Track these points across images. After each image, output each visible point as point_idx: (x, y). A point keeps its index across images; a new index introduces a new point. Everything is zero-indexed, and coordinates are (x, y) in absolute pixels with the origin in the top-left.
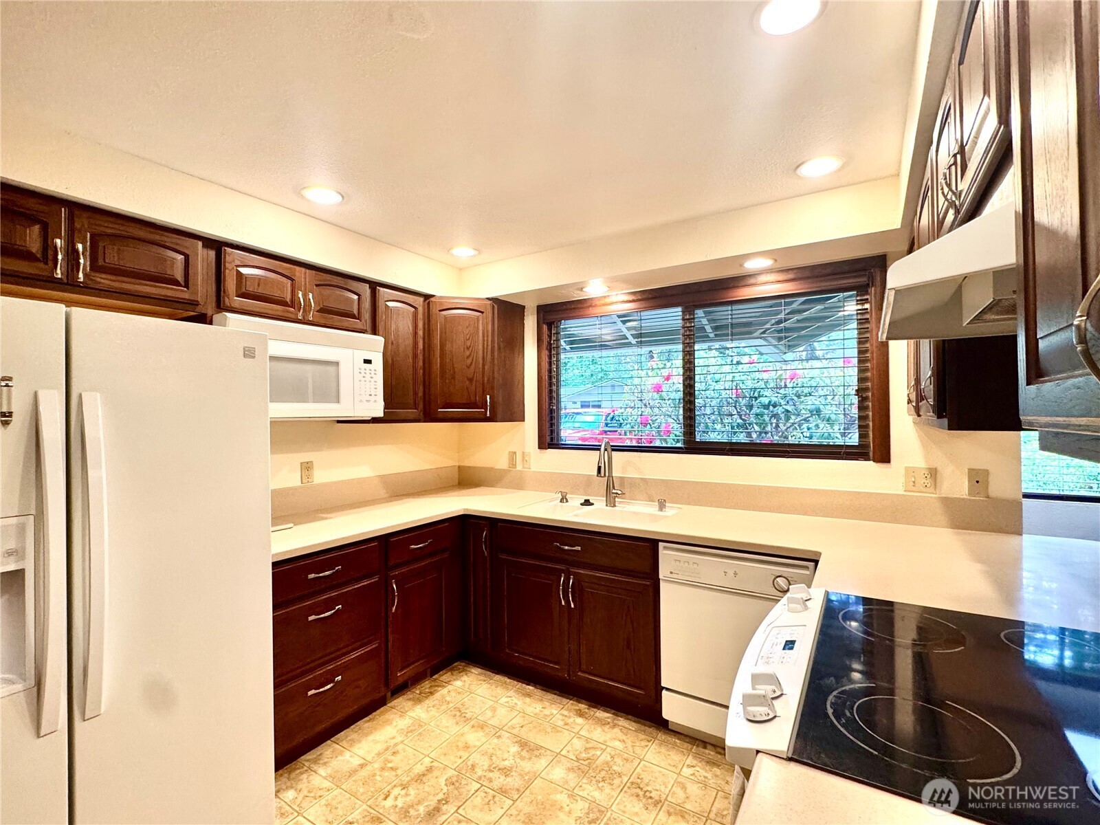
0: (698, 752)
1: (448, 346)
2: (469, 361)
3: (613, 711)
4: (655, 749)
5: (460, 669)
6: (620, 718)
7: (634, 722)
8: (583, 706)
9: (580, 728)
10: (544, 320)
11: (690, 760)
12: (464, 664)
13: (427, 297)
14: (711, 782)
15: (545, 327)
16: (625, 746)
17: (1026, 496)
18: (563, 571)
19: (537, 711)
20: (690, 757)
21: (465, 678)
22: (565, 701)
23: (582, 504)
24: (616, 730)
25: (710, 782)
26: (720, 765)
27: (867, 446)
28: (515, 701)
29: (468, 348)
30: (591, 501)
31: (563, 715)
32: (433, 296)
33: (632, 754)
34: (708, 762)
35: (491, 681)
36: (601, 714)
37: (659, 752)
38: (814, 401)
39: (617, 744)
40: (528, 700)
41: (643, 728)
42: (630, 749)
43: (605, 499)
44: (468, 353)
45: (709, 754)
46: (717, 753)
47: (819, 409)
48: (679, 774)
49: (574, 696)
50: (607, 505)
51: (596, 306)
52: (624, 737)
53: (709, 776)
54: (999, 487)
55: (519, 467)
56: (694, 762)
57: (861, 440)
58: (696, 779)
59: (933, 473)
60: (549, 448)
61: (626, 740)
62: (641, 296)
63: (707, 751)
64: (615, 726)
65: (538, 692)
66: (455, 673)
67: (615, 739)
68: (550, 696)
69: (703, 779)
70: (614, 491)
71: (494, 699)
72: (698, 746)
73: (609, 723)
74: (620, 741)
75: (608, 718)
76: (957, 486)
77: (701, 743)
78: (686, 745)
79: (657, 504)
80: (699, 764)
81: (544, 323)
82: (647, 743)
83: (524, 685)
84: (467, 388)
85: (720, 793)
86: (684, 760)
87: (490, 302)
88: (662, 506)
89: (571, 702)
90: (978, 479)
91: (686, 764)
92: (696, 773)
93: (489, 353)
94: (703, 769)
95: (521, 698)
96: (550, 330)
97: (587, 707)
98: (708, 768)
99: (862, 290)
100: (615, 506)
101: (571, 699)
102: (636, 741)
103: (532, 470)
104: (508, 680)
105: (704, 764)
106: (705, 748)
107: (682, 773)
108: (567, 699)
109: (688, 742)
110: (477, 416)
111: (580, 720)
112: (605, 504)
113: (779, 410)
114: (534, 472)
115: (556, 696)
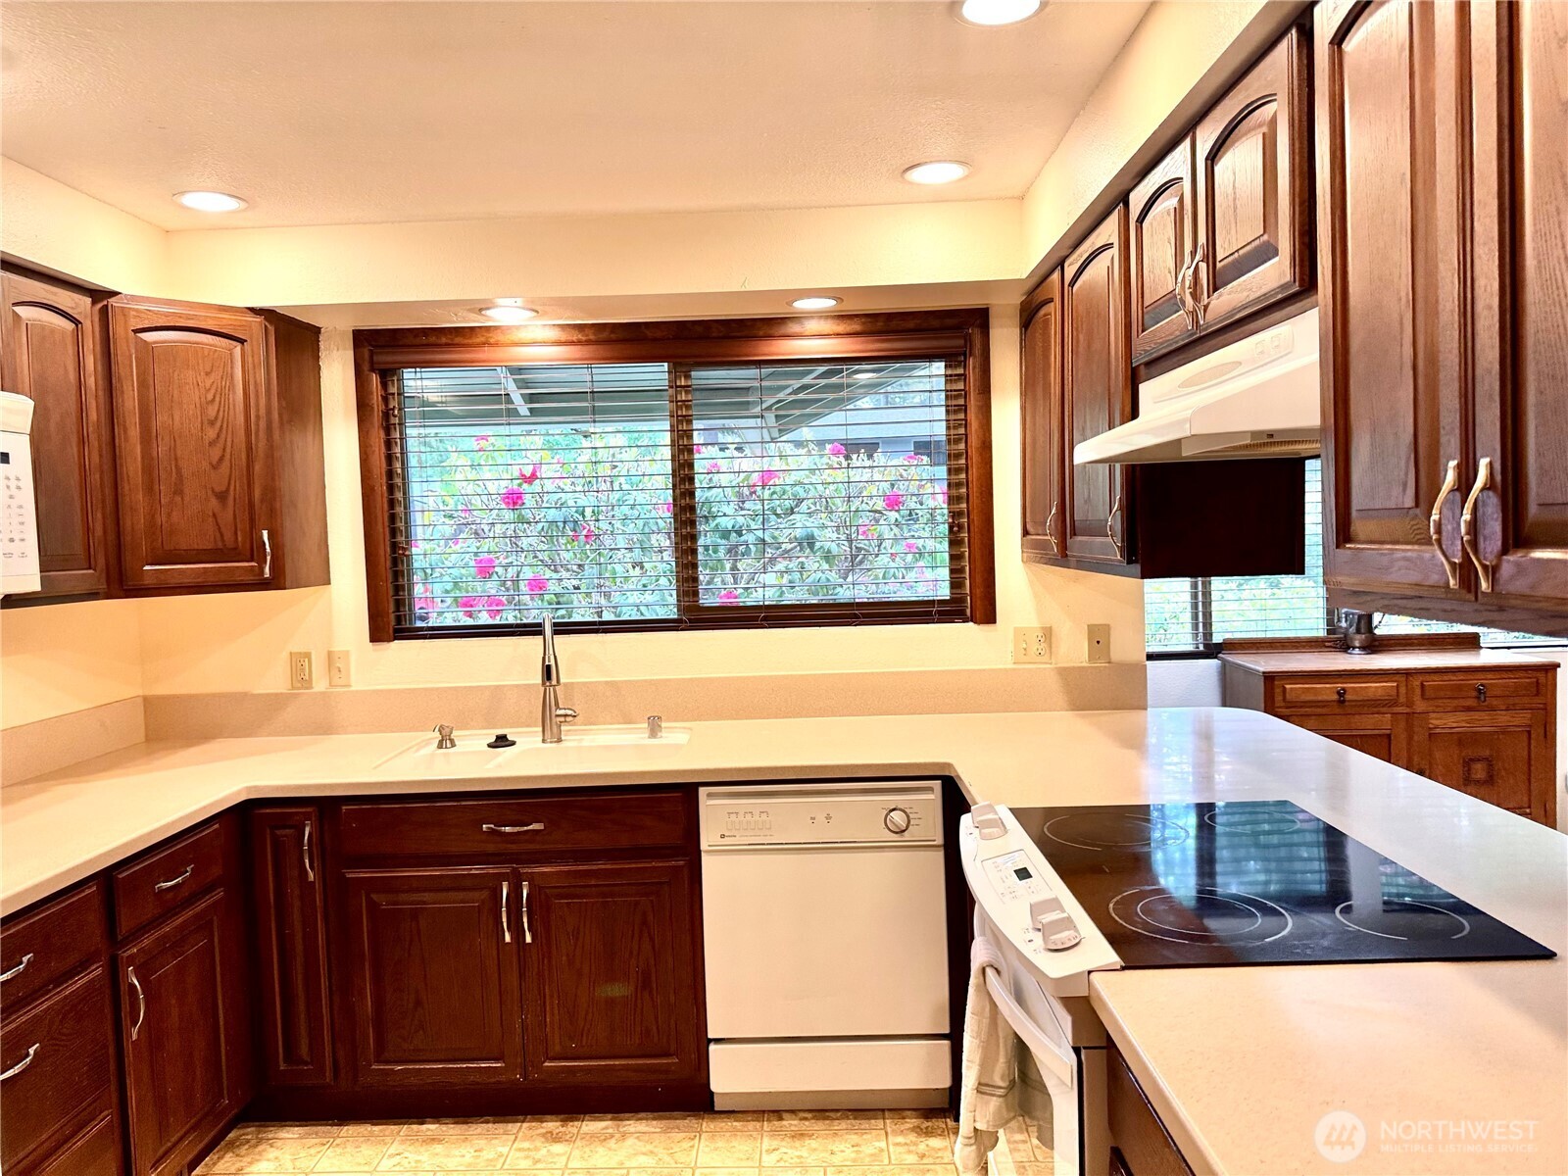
0: (773, 1128)
1: (161, 419)
2: (216, 453)
3: (610, 1116)
4: (707, 1146)
5: (248, 1141)
6: (628, 1122)
7: (654, 1119)
8: (552, 1125)
9: (565, 1158)
10: (372, 362)
11: (767, 1143)
12: (253, 1129)
13: (98, 295)
14: (811, 1160)
15: (375, 379)
16: (656, 1158)
17: (1151, 657)
18: (502, 877)
19: (468, 1159)
20: (766, 1140)
21: (272, 1153)
22: (513, 1127)
23: (490, 746)
24: (630, 1141)
25: (809, 1160)
26: (813, 1134)
27: (962, 600)
28: (413, 1157)
29: (212, 423)
30: (510, 738)
31: (520, 1150)
32: (114, 294)
33: (674, 1165)
34: (793, 1137)
35: (338, 1141)
36: (591, 1126)
37: (716, 1149)
38: (805, 523)
39: (643, 1160)
40: (438, 1148)
41: (672, 1123)
42: (667, 1158)
43: (540, 729)
44: (211, 433)
45: (791, 1125)
46: (801, 1119)
47: (813, 537)
48: (760, 1166)
49: (526, 1115)
50: (544, 741)
51: (497, 344)
52: (649, 1147)
53: (805, 1154)
54: (1125, 649)
55: (320, 685)
56: (775, 1143)
57: (955, 591)
58: (787, 1164)
59: (1048, 634)
60: (396, 638)
61: (656, 1150)
62: (594, 334)
63: (784, 1123)
64: (624, 1136)
65: (450, 1130)
66: (243, 1150)
67: (635, 1154)
68: (478, 1129)
69: (798, 1161)
70: (559, 712)
71: (366, 1168)
72: (769, 1120)
73: (612, 1136)
74: (644, 1154)
75: (606, 1128)
76: (1074, 650)
77: (771, 1114)
78: (751, 1125)
79: (646, 725)
80: (784, 1143)
81: (373, 370)
82: (691, 1143)
83: (415, 1127)
84: (214, 515)
85: (828, 1169)
86: (759, 1145)
87: (259, 319)
88: (654, 728)
89: (525, 1125)
90: (1099, 638)
91: (764, 1151)
92: (785, 1157)
93: (262, 434)
94: (791, 1148)
95: (422, 1149)
96: (384, 385)
97: (558, 1124)
98: (797, 1143)
99: (951, 358)
100: (559, 740)
101: (523, 1122)
102: (672, 1145)
103: (353, 689)
104: (376, 1128)
105: (789, 1140)
106: (781, 1119)
107: (763, 1164)
108: (517, 1122)
109: (753, 1121)
110: (239, 578)
111: (558, 1148)
112: (541, 738)
113: (750, 538)
114: (357, 691)
115: (490, 1125)
